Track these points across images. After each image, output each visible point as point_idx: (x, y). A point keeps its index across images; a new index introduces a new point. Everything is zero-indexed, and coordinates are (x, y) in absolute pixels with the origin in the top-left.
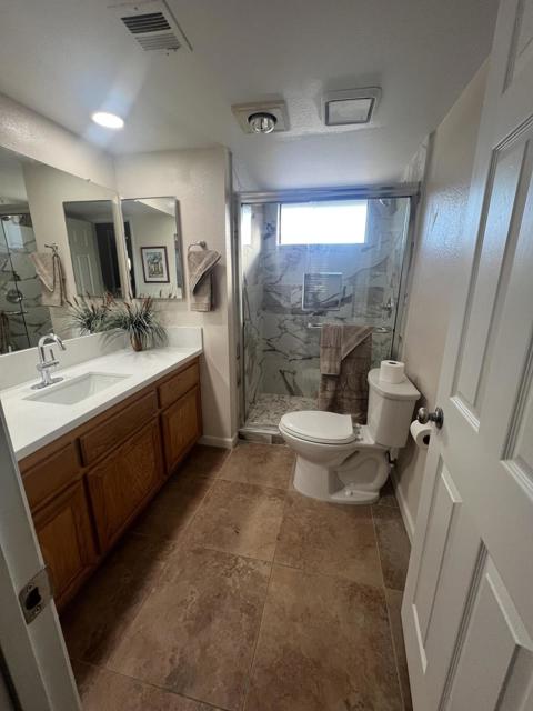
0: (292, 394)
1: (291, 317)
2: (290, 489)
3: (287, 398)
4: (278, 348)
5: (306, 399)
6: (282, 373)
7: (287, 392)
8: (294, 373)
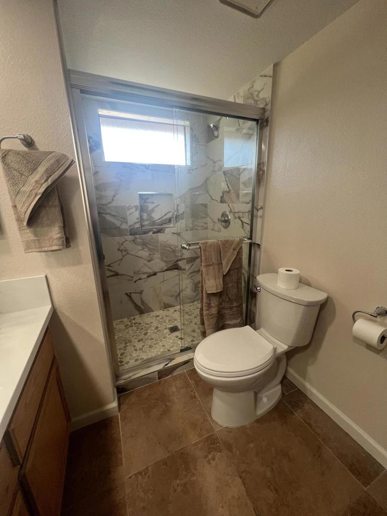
0: (141, 312)
1: (131, 238)
2: (217, 430)
3: (138, 318)
4: (120, 272)
5: (157, 313)
6: (129, 296)
7: (137, 312)
8: (141, 293)
